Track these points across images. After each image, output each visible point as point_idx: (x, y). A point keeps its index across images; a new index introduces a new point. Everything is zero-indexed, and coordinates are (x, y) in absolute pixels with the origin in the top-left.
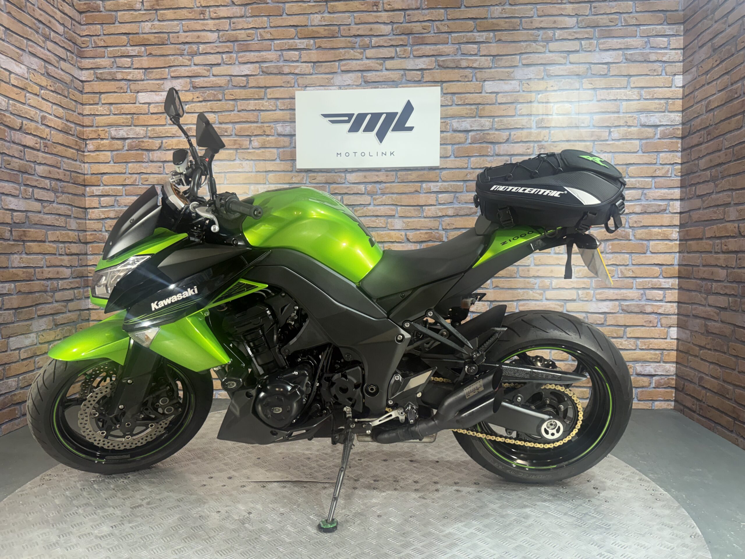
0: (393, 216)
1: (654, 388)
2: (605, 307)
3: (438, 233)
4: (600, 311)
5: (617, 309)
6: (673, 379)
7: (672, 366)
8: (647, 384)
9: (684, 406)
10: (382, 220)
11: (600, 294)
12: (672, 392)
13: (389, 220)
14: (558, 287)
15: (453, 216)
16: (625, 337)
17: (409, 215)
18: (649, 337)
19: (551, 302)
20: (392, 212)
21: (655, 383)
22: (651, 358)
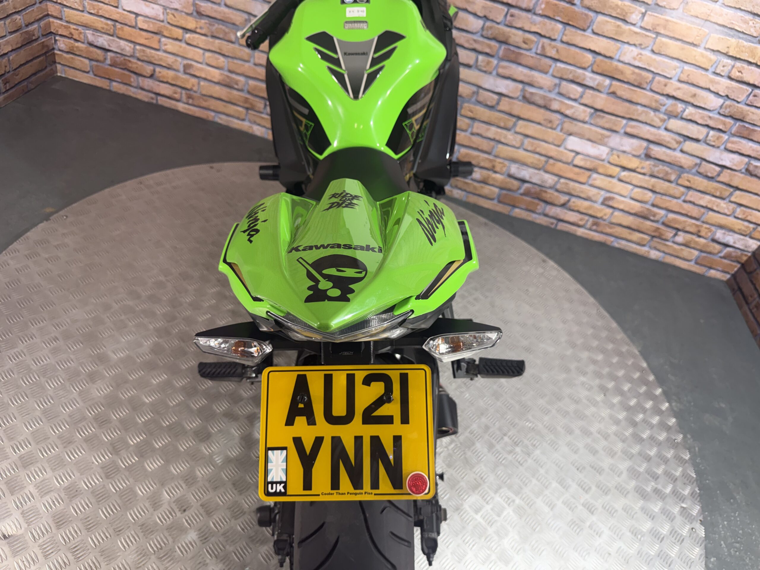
1: (721, 257)
2: (728, 159)
4: (721, 163)
5: (742, 167)
6: (746, 255)
7: (756, 244)
8: (716, 251)
9: (740, 289)
11: (733, 143)
12: (736, 266)
14: (689, 118)
16: (728, 200)
18: (755, 207)
19: (668, 134)
21: (726, 253)
22: (739, 230)
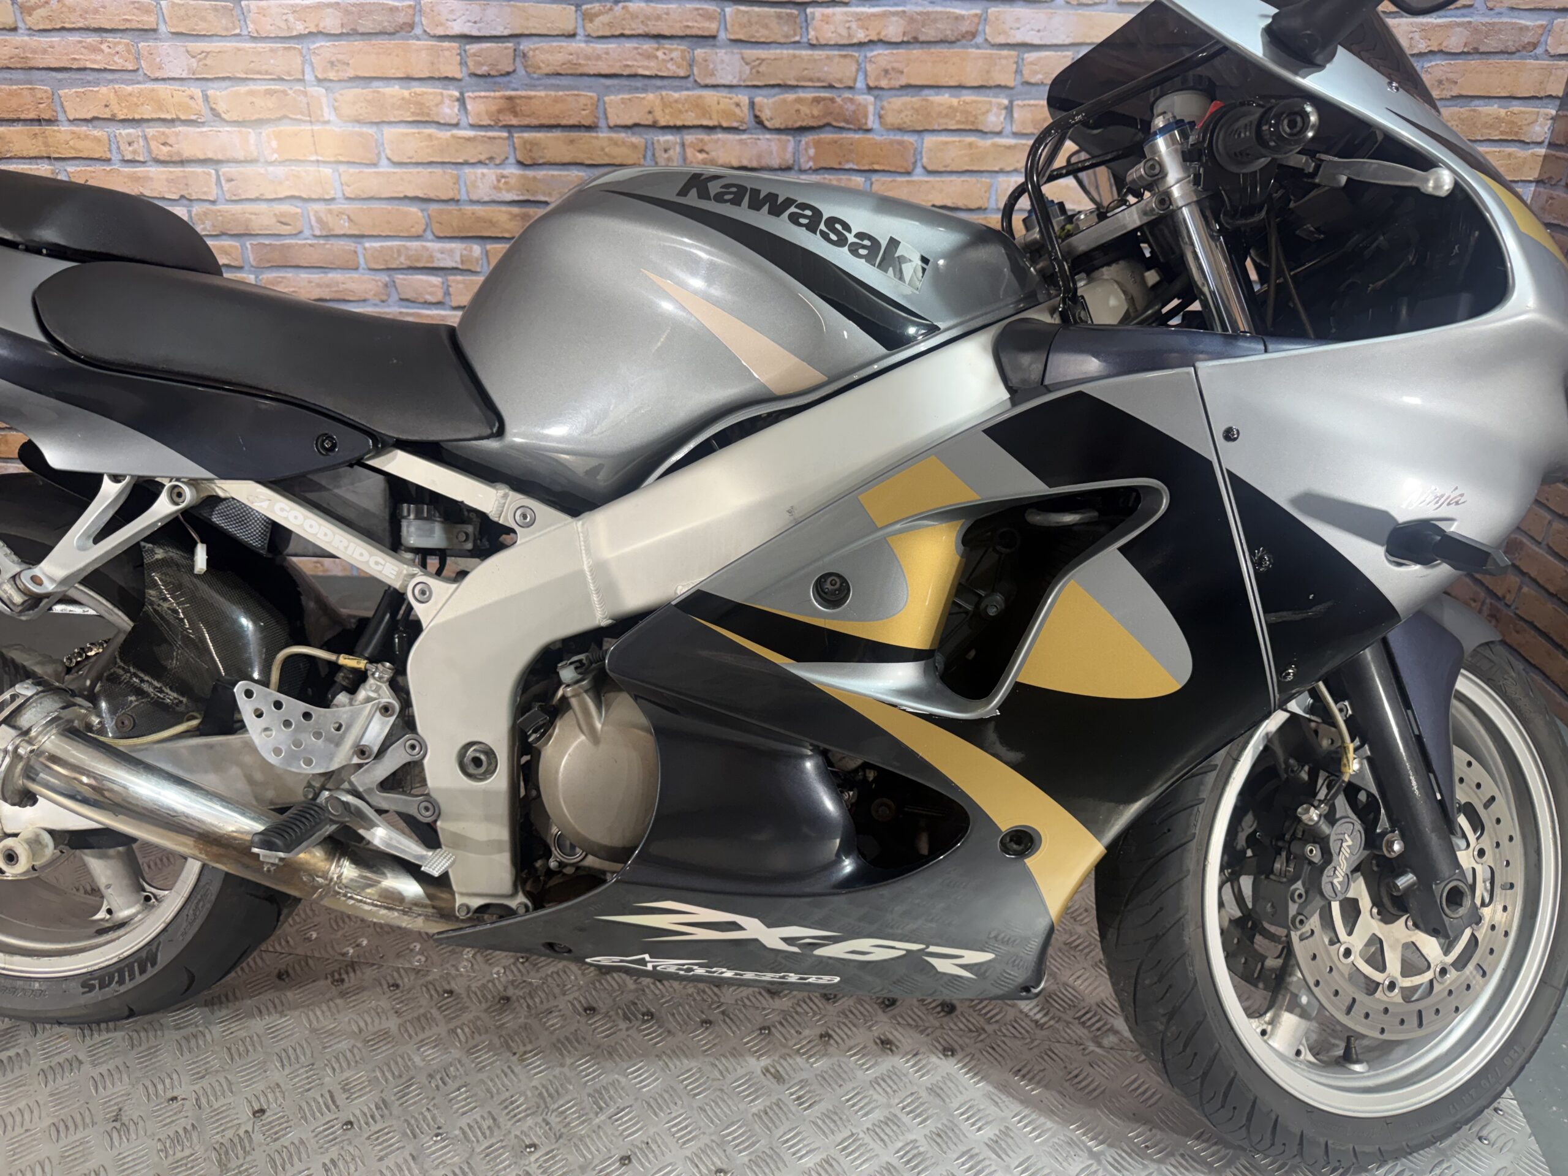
0: (709, 39)
3: (851, 100)
10: (676, 50)
13: (699, 52)
15: (903, 42)
17: (761, 34)
20: (707, 24)
